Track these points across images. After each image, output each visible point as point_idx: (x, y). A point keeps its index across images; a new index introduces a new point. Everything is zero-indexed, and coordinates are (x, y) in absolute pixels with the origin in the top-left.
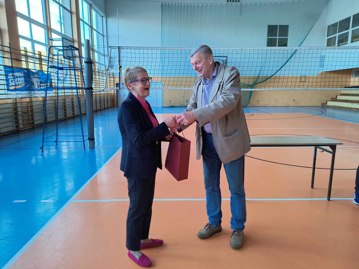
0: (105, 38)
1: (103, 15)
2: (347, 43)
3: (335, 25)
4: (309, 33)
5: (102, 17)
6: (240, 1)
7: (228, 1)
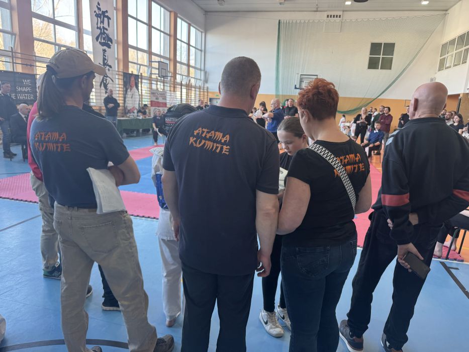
0: (203, 53)
1: (203, 31)
5: (202, 32)
6: (341, 16)
7: (328, 16)
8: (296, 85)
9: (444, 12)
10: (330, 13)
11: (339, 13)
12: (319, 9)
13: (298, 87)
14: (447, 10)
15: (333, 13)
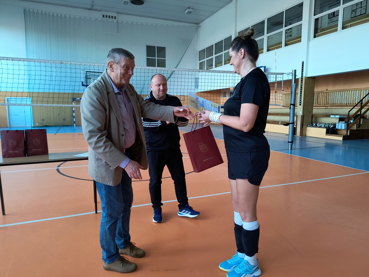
2: (212, 68)
3: (203, 51)
4: (183, 56)
6: (116, 18)
7: (103, 16)
8: (82, 82)
9: (197, 25)
10: (105, 13)
11: (114, 15)
12: (94, 7)
13: (84, 83)
14: (198, 24)
15: (108, 14)
